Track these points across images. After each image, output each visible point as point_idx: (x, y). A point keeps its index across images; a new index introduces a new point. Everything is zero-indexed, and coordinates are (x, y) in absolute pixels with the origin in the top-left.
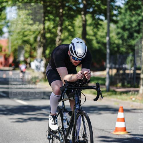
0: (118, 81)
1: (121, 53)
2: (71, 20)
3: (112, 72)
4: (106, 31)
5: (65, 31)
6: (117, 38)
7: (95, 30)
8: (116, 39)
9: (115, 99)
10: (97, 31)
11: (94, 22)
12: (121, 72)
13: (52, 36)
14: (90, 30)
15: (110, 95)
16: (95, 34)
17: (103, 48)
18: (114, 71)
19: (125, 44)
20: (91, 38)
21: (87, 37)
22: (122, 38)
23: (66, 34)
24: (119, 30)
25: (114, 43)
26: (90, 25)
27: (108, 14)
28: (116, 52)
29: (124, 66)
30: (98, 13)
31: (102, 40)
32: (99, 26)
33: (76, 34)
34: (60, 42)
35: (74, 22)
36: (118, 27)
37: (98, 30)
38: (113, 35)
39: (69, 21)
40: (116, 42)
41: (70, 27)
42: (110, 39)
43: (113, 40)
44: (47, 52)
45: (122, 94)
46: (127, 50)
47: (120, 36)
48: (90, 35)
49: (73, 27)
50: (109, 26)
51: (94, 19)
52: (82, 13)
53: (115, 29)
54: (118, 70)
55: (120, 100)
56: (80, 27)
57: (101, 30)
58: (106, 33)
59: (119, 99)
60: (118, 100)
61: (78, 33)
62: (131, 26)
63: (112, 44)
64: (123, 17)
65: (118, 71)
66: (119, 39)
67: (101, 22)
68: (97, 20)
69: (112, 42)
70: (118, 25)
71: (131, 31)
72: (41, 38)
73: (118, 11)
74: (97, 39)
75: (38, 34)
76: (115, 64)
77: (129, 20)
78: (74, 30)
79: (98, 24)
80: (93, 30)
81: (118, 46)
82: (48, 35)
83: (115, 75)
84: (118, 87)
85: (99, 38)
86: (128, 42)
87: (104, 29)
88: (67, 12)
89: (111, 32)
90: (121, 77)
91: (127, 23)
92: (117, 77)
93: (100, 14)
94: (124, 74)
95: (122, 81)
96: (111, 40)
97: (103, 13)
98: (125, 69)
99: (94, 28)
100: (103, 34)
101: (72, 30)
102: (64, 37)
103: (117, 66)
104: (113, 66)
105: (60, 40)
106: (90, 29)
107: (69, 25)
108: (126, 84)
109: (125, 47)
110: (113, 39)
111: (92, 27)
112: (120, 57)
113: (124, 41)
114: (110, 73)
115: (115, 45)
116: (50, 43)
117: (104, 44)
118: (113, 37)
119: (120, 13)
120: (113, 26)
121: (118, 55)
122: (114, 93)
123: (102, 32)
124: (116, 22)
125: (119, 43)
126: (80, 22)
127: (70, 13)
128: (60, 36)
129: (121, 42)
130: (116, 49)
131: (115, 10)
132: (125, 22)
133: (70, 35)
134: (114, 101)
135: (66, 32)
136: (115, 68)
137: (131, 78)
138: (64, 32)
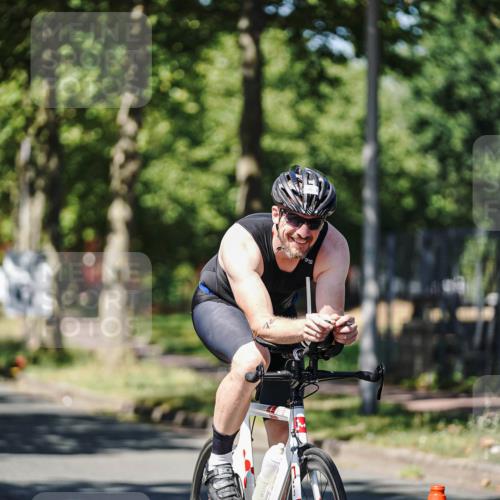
0: (419, 362)
1: (436, 224)
2: (184, 59)
3: (389, 316)
4: (358, 110)
5: (157, 114)
6: (417, 145)
7: (306, 108)
8: (408, 153)
9: (405, 452)
10: (314, 114)
11: (299, 67)
12: (436, 315)
13: (92, 136)
14: (278, 107)
15: (380, 431)
16: (307, 130)
17: (344, 196)
18: (401, 314)
19: (453, 177)
20: (285, 145)
21: (267, 142)
22: (438, 147)
23: (164, 127)
24: (427, 109)
25: (401, 174)
26: (282, 83)
27: (371, 30)
28: (409, 216)
29: (448, 287)
30: (319, 23)
31: (340, 155)
32: (325, 89)
33: (210, 129)
34: (132, 167)
35: (201, 68)
36: (418, 94)
37: (320, 110)
38: (395, 130)
39: (175, 63)
40: (411, 165)
41: (179, 95)
42: (379, 151)
43: (393, 159)
44: (68, 217)
45: (441, 425)
46: (463, 210)
47: (428, 136)
48: (280, 134)
49: (197, 94)
50: (374, 89)
51: (300, 52)
52: (244, 23)
53: (404, 104)
54: (420, 305)
55: (430, 457)
56: (229, 94)
57: (334, 108)
58: (362, 123)
59: (426, 450)
60: (419, 455)
61: (218, 124)
62: (484, 86)
63: (388, 181)
64: (446, 42)
65: (417, 313)
66: (425, 150)
67: (333, 70)
68: (314, 58)
69: (390, 167)
70: (421, 83)
71: (483, 112)
72: (33, 149)
73: (422, 14)
74: (313, 151)
75: (25, 128)
76: (406, 276)
77: (474, 57)
78: (203, 109)
79: (322, 76)
80: (293, 106)
81: (420, 188)
82: (72, 135)
83: (407, 330)
84: (422, 392)
85: (325, 147)
86: (471, 168)
87: (348, 100)
88: (167, 19)
89: (383, 115)
90: (434, 341)
91: (464, 74)
92: (417, 341)
93: (330, 29)
94: (450, 324)
95: (441, 360)
96: (384, 158)
97: (343, 25)
98: (455, 302)
99: (301, 97)
100: (348, 128)
101: (191, 108)
102: (149, 142)
103: (415, 288)
104: (397, 286)
105: (130, 156)
106: (281, 103)
107: (176, 84)
108: (458, 376)
109: (454, 191)
110: (397, 151)
111: (289, 95)
112: (427, 243)
113: (451, 161)
114: (382, 324)
115: (404, 184)
116: (81, 174)
117: (352, 180)
118: (393, 141)
119: (430, 24)
120: (393, 88)
121: (420, 234)
122: (401, 419)
123: (342, 117)
124: (408, 69)
125: (425, 174)
126: (230, 67)
127: (181, 23)
128: (134, 138)
129: (432, 165)
130: (409, 202)
131: (407, 12)
132: (455, 69)
133: (178, 133)
134: (402, 460)
135: (163, 119)
136: (403, 296)
137: (483, 346)
138: (149, 119)
